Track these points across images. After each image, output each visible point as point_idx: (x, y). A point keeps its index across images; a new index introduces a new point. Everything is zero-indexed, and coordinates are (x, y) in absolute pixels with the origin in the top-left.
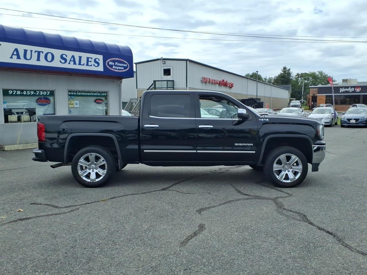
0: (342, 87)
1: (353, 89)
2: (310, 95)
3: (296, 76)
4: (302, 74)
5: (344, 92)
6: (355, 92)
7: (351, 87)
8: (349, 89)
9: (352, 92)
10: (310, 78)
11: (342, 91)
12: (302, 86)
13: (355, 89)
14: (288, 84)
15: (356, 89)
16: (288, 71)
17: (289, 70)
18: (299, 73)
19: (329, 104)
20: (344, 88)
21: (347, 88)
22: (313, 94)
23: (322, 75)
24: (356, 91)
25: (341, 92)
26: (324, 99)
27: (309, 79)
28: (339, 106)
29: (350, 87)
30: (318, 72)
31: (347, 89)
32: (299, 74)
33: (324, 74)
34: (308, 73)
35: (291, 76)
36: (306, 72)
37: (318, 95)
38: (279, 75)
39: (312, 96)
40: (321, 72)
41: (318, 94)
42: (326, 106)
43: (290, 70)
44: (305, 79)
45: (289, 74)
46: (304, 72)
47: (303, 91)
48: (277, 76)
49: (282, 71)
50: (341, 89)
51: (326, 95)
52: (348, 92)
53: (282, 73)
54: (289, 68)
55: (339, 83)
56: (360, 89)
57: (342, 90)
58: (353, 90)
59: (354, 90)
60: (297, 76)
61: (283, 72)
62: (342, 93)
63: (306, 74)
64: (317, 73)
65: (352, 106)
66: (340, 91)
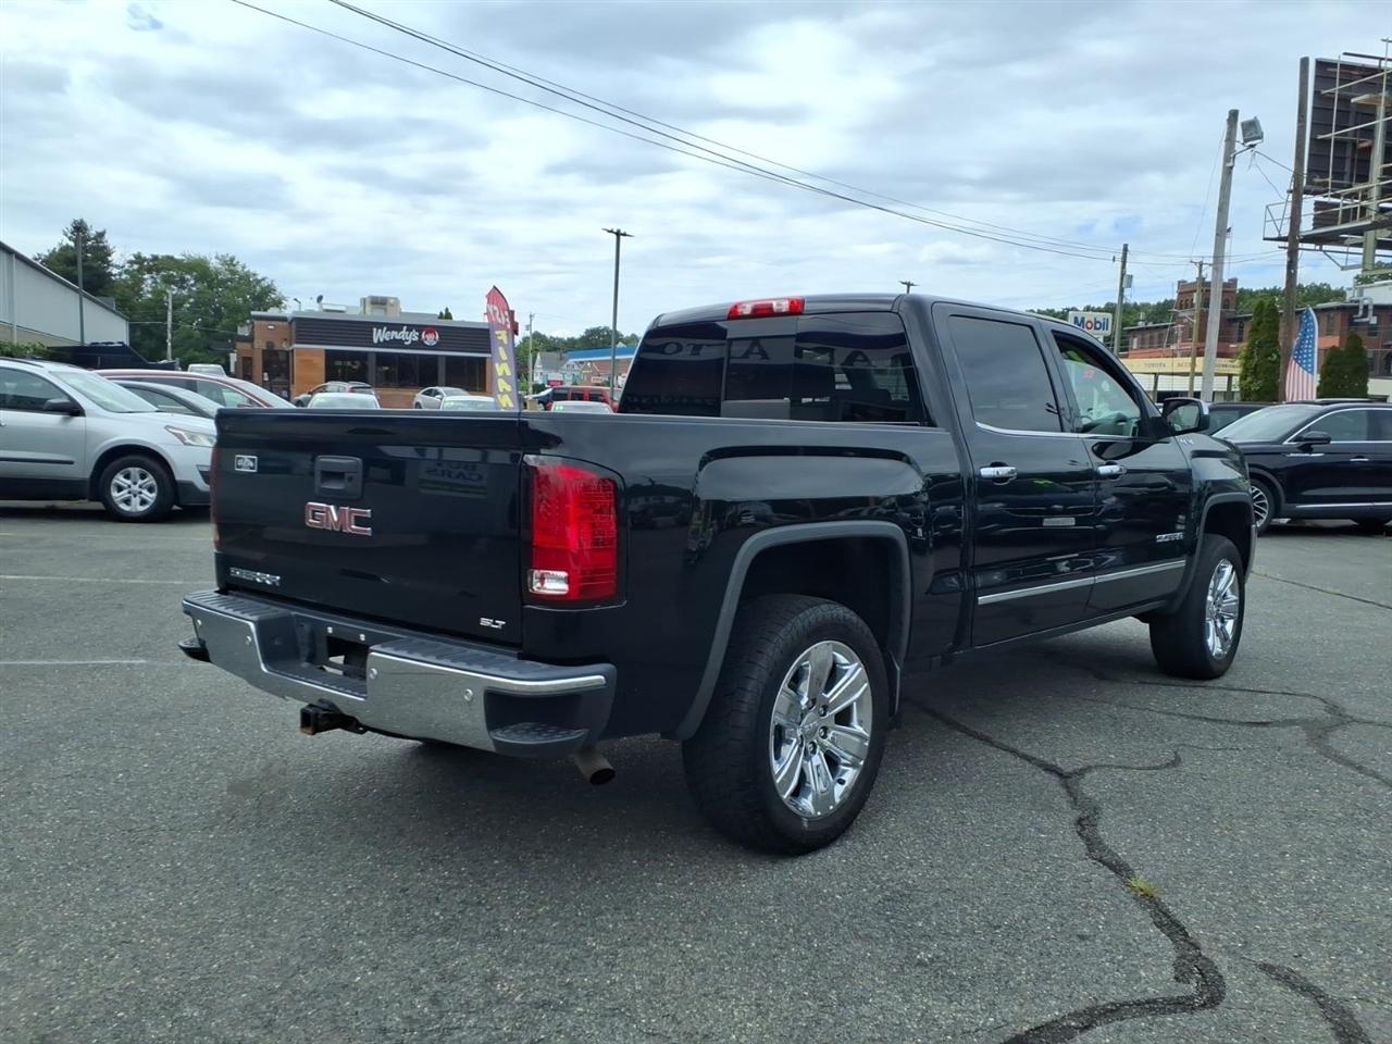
0: (380, 325)
1: (414, 336)
2: (256, 346)
3: (131, 262)
4: (155, 258)
5: (385, 344)
6: (419, 344)
7: (410, 328)
8: (403, 335)
9: (414, 345)
10: (188, 277)
11: (381, 340)
12: (167, 308)
13: (421, 334)
14: (101, 291)
15: (423, 336)
16: (94, 239)
17: (101, 235)
18: (143, 256)
19: (362, 384)
20: (385, 329)
21: (395, 330)
22: (268, 343)
23: (233, 273)
24: (426, 343)
25: (375, 341)
26: (321, 362)
27: (183, 280)
28: (390, 393)
29: (405, 328)
30: (217, 258)
31: (394, 334)
32: (145, 260)
33: (244, 267)
34: (177, 256)
35: (108, 263)
36: (170, 254)
37: (296, 346)
38: (54, 251)
39: (264, 351)
40: (232, 259)
41: (297, 343)
42: (352, 390)
43: (106, 236)
44: (168, 281)
45: (102, 253)
46: (161, 253)
47: (169, 326)
48: (47, 254)
49: (70, 238)
50: (375, 329)
51: (326, 351)
52: (399, 343)
53: (68, 246)
54: (100, 230)
55: (347, 307)
56: (437, 337)
57: (379, 335)
58: (416, 339)
59: (420, 337)
60: (136, 267)
61: (72, 244)
62: (379, 345)
63: (172, 263)
64: (214, 263)
65: (424, 393)
66: (372, 339)
